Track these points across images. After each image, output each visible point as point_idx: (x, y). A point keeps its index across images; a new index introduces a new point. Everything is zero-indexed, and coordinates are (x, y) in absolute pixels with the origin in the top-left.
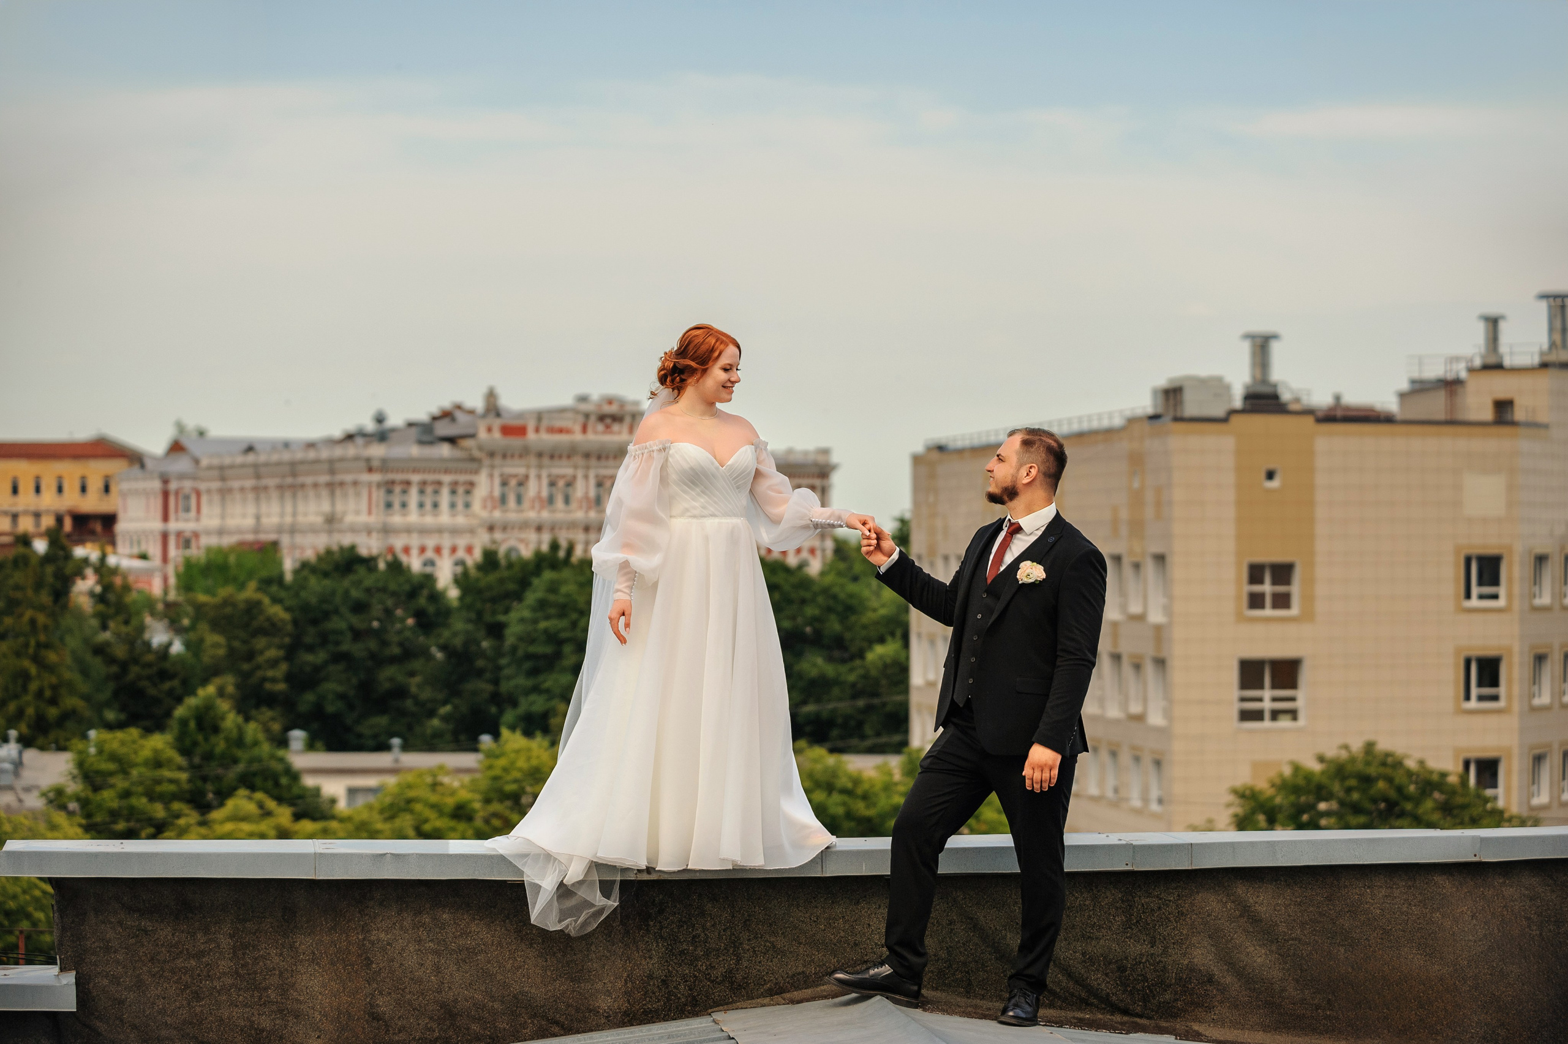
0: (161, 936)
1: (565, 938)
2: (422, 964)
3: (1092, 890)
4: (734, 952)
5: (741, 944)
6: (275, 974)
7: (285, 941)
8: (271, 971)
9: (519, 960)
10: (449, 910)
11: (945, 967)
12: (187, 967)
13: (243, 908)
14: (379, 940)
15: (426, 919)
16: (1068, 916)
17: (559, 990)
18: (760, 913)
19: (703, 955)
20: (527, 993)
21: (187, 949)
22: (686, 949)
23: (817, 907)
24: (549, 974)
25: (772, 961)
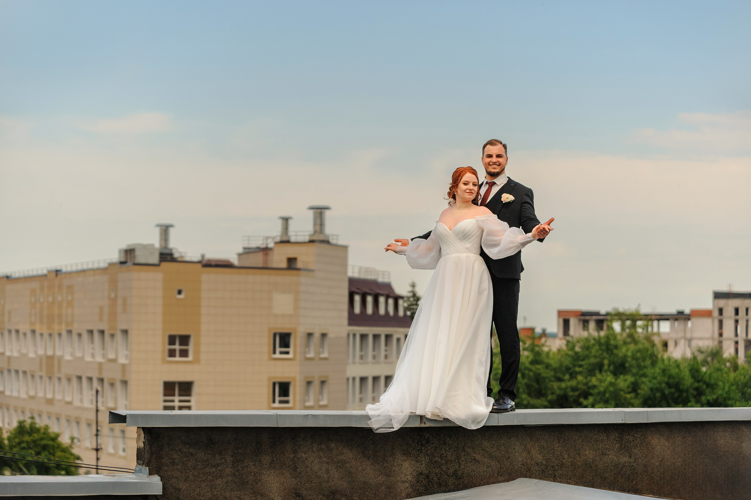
0: (199, 456)
1: (383, 456)
2: (321, 469)
3: (607, 432)
4: (458, 461)
5: (461, 457)
6: (252, 475)
7: (257, 458)
8: (250, 473)
9: (364, 466)
10: (334, 442)
11: (545, 468)
12: (210, 472)
13: (237, 442)
14: (301, 457)
15: (323, 446)
16: (597, 444)
17: (381, 481)
18: (469, 443)
19: (445, 463)
20: (367, 482)
21: (211, 463)
22: (437, 460)
23: (493, 440)
24: (377, 473)
25: (473, 466)
